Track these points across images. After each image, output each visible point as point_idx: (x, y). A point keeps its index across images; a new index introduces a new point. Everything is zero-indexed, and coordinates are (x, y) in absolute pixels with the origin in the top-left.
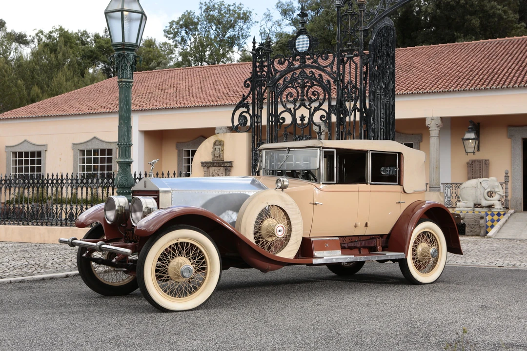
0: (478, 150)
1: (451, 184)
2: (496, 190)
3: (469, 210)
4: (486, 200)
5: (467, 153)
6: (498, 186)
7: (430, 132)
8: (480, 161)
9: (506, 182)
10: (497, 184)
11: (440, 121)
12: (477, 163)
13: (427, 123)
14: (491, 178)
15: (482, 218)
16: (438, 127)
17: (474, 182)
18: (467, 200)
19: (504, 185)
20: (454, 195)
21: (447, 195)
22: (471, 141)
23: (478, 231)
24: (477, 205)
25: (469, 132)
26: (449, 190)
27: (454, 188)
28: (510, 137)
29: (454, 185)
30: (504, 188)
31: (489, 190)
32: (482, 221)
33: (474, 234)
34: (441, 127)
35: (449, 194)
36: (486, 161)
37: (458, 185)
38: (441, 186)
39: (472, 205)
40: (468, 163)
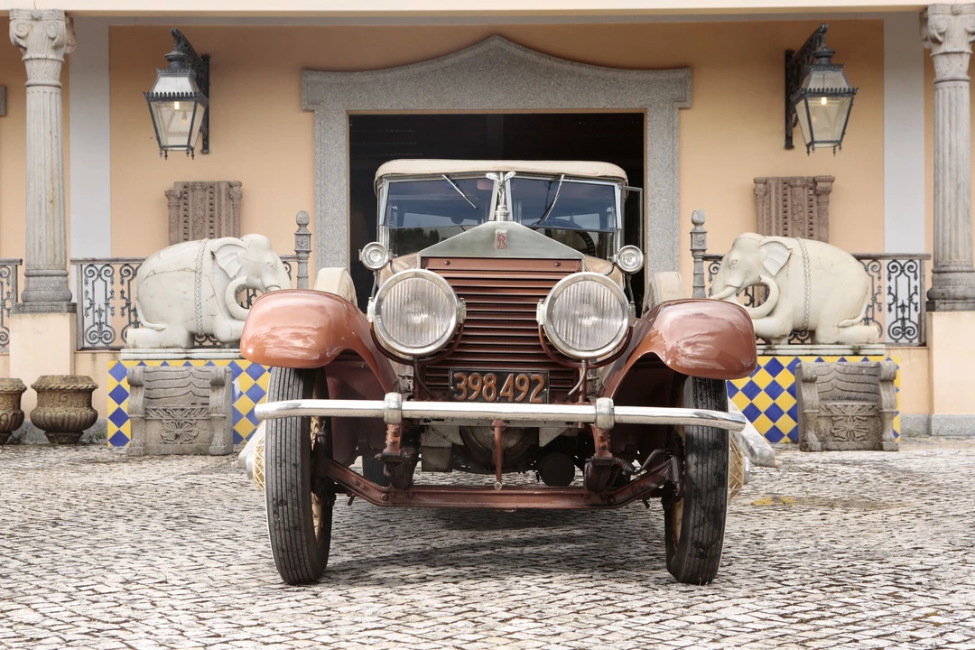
0: (206, 148)
1: (108, 263)
2: (269, 280)
3: (169, 354)
4: (233, 317)
5: (164, 149)
6: (274, 268)
7: (28, 65)
8: (210, 188)
9: (301, 255)
10: (272, 258)
11: (62, 24)
12: (200, 194)
13: (15, 30)
14: (249, 239)
15: (217, 384)
16: (56, 48)
17: (190, 251)
18: (163, 320)
19: (294, 264)
20: (118, 303)
21: (92, 304)
22: (177, 105)
23: (204, 435)
24: (199, 339)
25: (172, 73)
26: (99, 284)
27: (117, 277)
28: (310, 106)
29: (117, 267)
30: (294, 273)
31: (241, 280)
32: (217, 398)
33: (187, 446)
34: (68, 50)
35: (100, 301)
36: (231, 186)
37: (130, 268)
38: (73, 269)
39: (181, 337)
40: (169, 194)
